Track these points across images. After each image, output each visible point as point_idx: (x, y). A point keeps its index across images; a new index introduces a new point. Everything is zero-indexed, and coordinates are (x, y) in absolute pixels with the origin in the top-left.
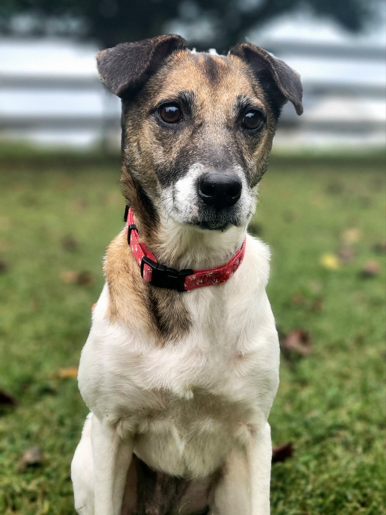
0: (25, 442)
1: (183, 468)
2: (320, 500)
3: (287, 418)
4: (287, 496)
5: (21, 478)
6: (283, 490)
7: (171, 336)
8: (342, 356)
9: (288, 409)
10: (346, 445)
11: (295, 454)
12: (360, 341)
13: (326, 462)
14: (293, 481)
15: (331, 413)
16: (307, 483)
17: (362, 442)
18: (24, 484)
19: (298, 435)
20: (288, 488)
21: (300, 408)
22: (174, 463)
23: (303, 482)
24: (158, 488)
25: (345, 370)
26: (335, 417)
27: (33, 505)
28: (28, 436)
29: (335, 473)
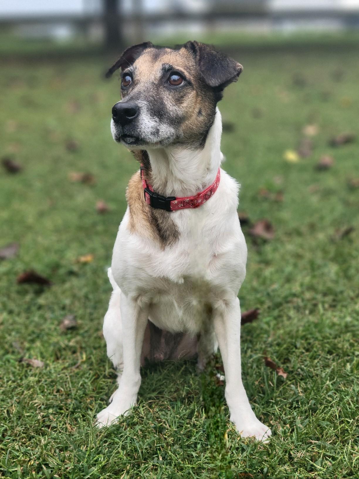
0: (62, 312)
1: (183, 326)
2: (277, 348)
3: (255, 290)
4: (254, 346)
5: (64, 337)
6: (251, 342)
7: (168, 243)
8: (298, 240)
9: (255, 284)
10: (298, 309)
11: (260, 317)
12: (312, 227)
13: (282, 321)
14: (258, 335)
15: (287, 286)
16: (269, 336)
17: (309, 306)
18: (66, 342)
19: (262, 303)
20: (255, 340)
21: (264, 283)
22: (176, 322)
23: (265, 336)
24: (163, 340)
25: (300, 251)
26: (290, 289)
27: (75, 355)
28: (64, 308)
29: (288, 329)
